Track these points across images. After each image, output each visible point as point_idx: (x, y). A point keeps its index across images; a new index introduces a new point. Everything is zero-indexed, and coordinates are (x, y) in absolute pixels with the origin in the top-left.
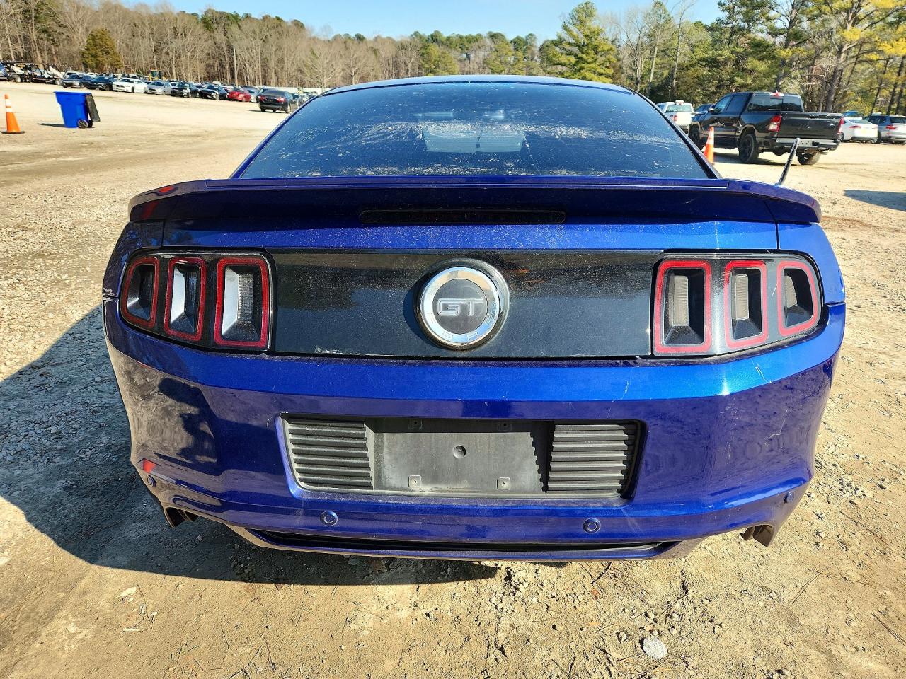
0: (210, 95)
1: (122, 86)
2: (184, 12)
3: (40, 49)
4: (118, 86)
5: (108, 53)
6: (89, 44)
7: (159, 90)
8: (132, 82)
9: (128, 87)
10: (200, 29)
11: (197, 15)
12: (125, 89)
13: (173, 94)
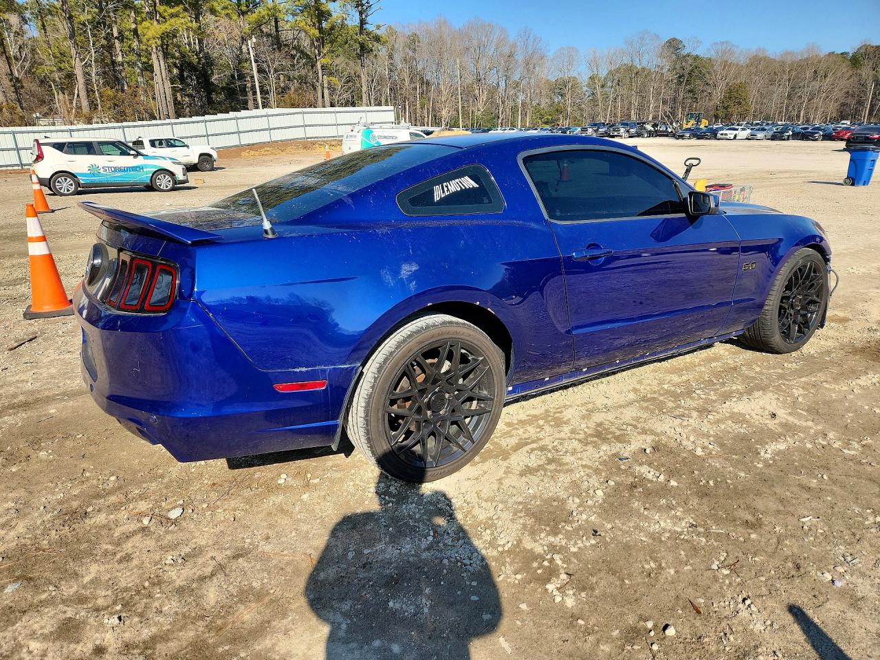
0: (813, 136)
1: (726, 134)
2: (833, 53)
3: (682, 107)
4: (722, 134)
5: (739, 103)
6: (725, 97)
7: (760, 135)
8: (737, 130)
9: (731, 134)
10: (845, 68)
11: (846, 53)
12: (728, 137)
13: (773, 138)
